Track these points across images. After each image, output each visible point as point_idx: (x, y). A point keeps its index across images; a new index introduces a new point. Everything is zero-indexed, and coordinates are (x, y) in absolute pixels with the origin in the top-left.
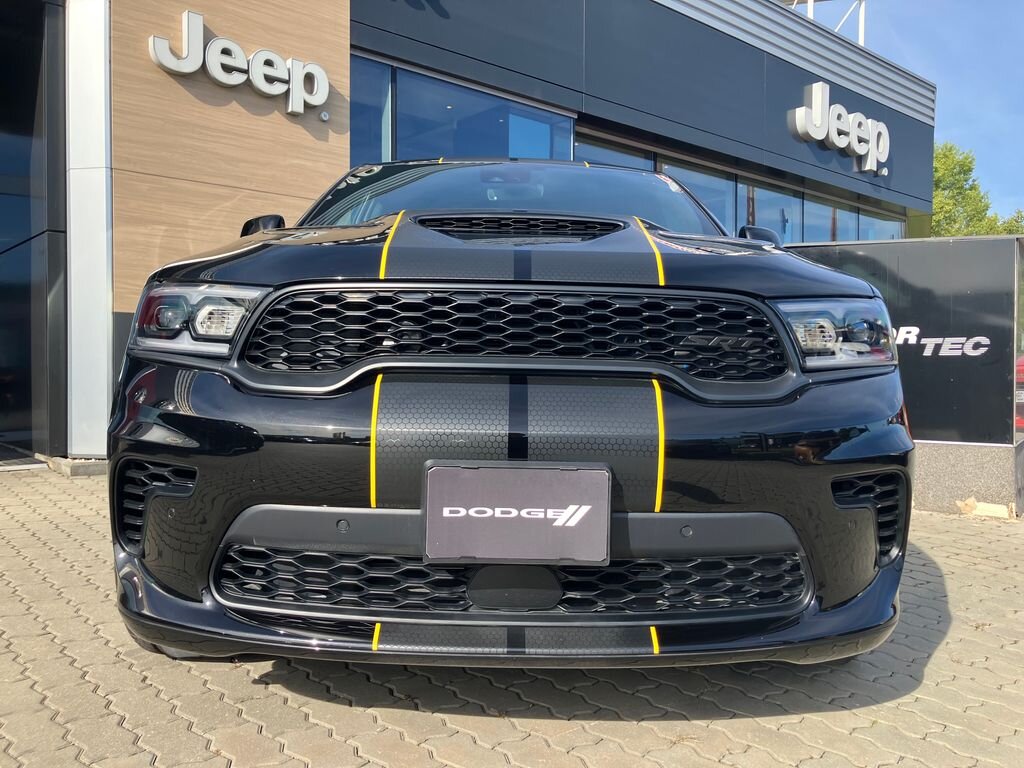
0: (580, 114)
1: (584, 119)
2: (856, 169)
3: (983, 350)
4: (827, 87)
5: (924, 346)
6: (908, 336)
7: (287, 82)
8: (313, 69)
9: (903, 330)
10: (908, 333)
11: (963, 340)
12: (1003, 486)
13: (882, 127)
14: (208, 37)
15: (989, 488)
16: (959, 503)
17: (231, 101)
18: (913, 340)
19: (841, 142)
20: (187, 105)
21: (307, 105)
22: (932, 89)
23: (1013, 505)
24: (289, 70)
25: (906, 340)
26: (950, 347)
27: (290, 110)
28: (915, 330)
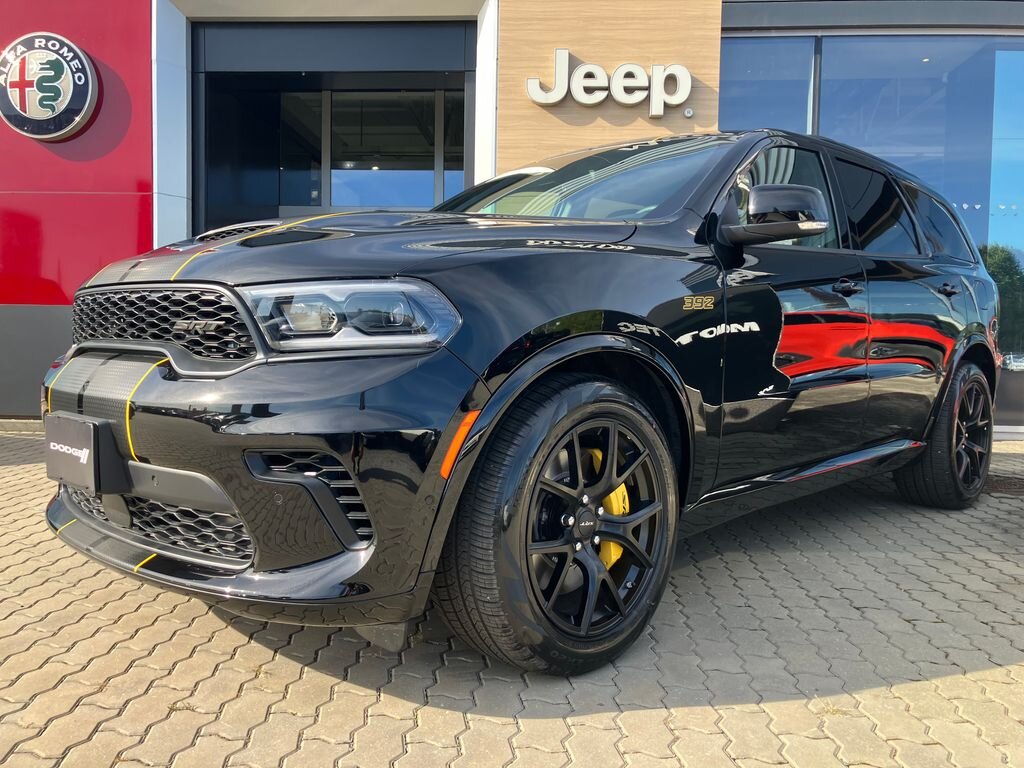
7: (647, 89)
8: (674, 70)
14: (573, 63)
17: (596, 118)
20: (559, 131)
21: (666, 106)
24: (650, 77)
27: (651, 115)
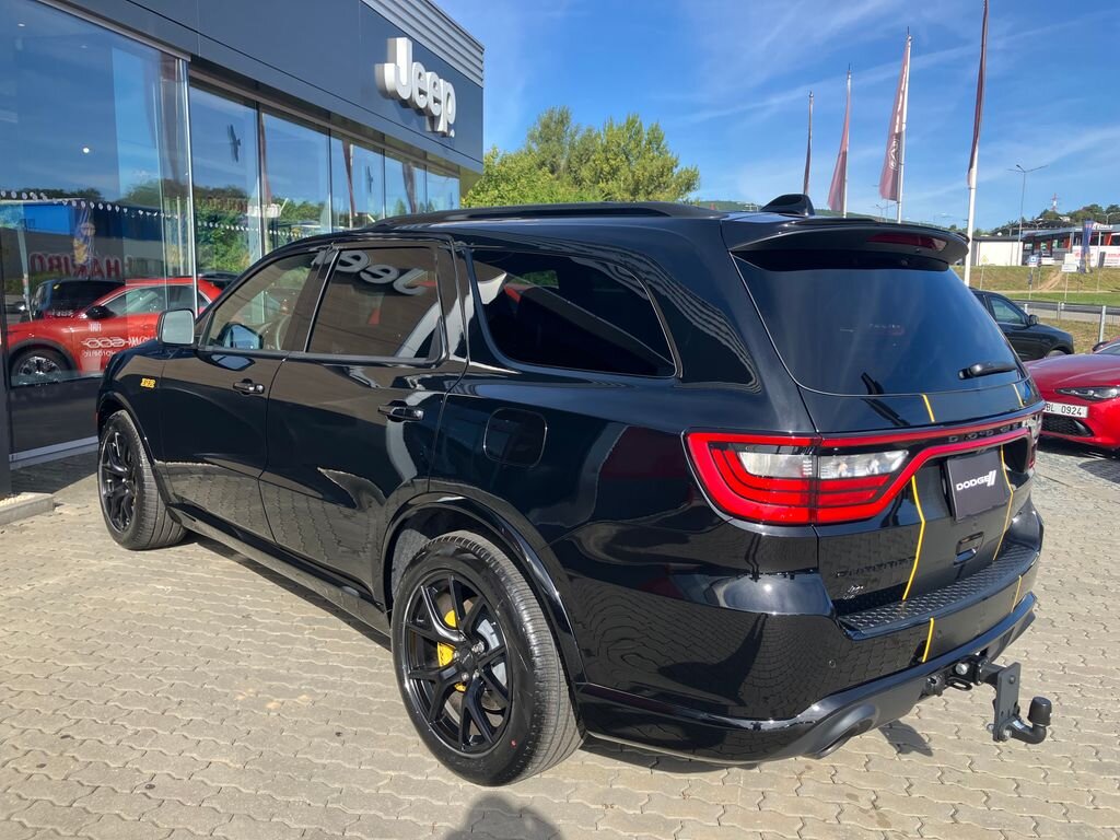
0: (193, 57)
1: (197, 63)
2: (429, 129)
4: (411, 44)
13: (450, 88)
19: (421, 102)
22: (481, 50)
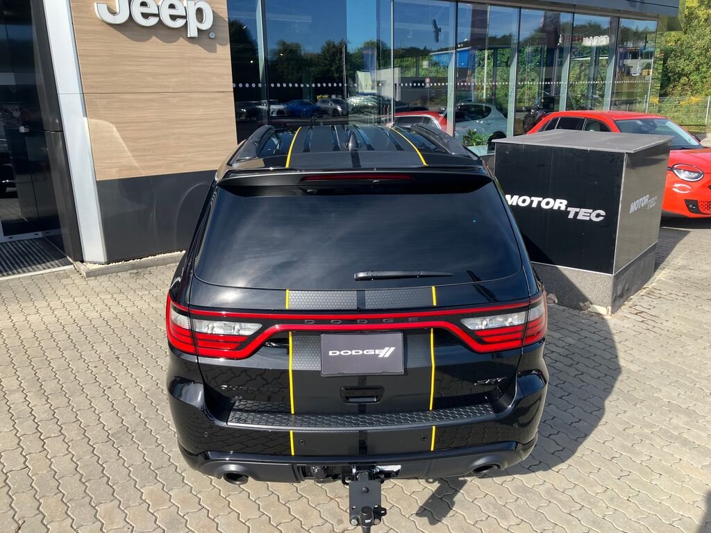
3: (601, 218)
5: (569, 212)
6: (560, 205)
7: (185, 17)
8: (200, 5)
9: (558, 201)
10: (561, 203)
11: (591, 211)
12: (605, 297)
15: (598, 297)
16: (581, 304)
17: (152, 37)
18: (563, 208)
20: (125, 44)
21: (199, 30)
23: (610, 308)
24: (185, 8)
25: (559, 207)
26: (584, 214)
27: (189, 36)
28: (565, 202)
